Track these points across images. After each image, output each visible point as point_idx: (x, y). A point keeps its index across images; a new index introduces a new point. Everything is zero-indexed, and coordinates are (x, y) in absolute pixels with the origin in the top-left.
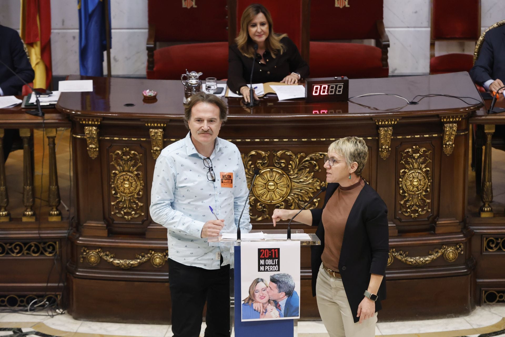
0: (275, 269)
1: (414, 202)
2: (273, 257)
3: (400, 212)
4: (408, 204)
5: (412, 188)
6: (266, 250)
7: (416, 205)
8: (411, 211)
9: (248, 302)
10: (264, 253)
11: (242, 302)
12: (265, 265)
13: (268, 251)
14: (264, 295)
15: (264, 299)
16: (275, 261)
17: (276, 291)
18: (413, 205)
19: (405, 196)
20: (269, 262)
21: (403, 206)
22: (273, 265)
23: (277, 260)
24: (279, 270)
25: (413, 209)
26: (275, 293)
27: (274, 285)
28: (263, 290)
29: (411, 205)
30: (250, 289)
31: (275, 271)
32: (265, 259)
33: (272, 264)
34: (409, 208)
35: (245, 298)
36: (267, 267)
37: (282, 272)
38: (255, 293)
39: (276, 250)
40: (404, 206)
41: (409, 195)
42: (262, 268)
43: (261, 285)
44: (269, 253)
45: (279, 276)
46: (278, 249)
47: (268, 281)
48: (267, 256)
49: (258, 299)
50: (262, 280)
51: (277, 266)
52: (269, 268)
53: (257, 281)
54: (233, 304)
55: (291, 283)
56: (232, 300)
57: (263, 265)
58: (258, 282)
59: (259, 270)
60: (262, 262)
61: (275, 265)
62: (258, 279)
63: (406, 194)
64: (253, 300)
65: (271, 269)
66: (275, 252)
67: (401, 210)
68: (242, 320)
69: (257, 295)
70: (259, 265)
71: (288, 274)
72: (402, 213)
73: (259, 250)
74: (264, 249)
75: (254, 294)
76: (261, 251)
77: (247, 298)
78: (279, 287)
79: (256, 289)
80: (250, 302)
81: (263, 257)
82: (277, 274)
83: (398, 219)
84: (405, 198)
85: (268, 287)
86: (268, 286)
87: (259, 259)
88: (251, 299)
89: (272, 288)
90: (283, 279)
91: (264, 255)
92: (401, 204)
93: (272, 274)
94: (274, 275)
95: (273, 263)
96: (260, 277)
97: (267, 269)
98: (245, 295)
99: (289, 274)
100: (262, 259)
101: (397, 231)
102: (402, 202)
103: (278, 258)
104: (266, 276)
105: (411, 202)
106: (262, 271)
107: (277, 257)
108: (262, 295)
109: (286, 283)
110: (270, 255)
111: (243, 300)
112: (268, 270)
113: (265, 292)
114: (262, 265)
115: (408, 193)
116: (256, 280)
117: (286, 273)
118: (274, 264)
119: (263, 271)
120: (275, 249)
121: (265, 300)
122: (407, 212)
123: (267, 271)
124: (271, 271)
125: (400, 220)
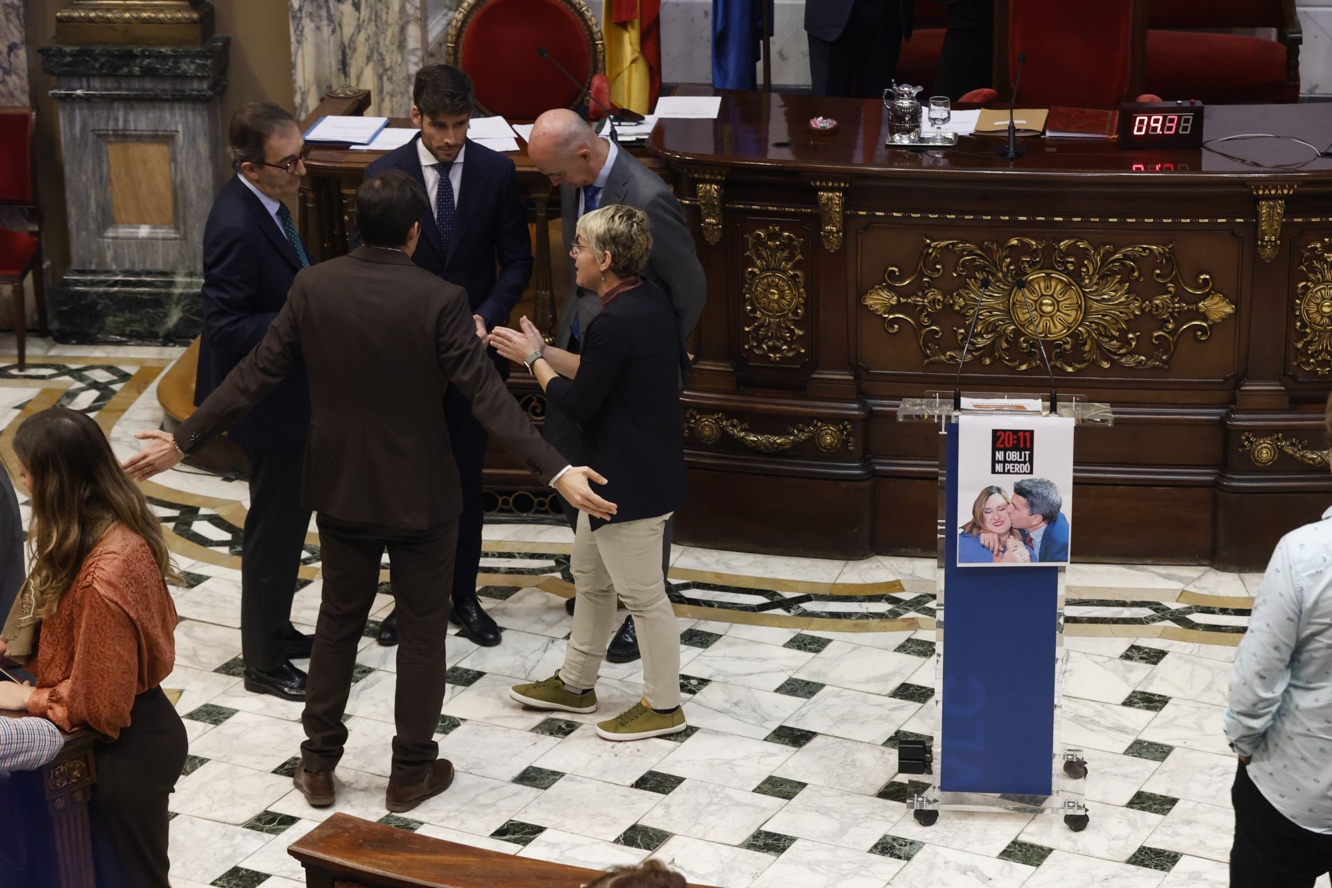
0: (1025, 470)
1: (1323, 346)
2: (1022, 446)
3: (1295, 364)
4: (1311, 349)
5: (1319, 318)
6: (1007, 433)
7: (1327, 351)
8: (1316, 361)
9: (971, 531)
10: (1004, 440)
11: (960, 531)
12: (1005, 462)
13: (1011, 434)
14: (1002, 519)
15: (1001, 527)
16: (1025, 455)
17: (1025, 511)
18: (1321, 351)
19: (1306, 333)
20: (1013, 455)
21: (1301, 353)
22: (1019, 463)
23: (1027, 453)
24: (1031, 473)
25: (1320, 358)
26: (1023, 514)
27: (1022, 500)
28: (1000, 508)
29: (1316, 352)
30: (974, 507)
31: (1025, 473)
32: (1005, 450)
33: (1019, 460)
34: (1312, 356)
35: (965, 523)
36: (1009, 466)
37: (1037, 475)
38: (985, 514)
39: (1028, 434)
40: (1303, 352)
41: (1314, 331)
42: (999, 467)
43: (996, 500)
44: (1014, 439)
45: (1031, 484)
46: (1032, 432)
47: (1010, 493)
48: (1009, 444)
49: (989, 525)
50: (999, 490)
51: (1028, 464)
52: (1012, 468)
53: (988, 492)
54: (941, 532)
55: (1054, 497)
56: (942, 524)
57: (1001, 462)
58: (991, 494)
59: (994, 471)
60: (1000, 455)
61: (1025, 462)
62: (991, 487)
63: (1308, 330)
64: (980, 528)
65: (1017, 469)
66: (1025, 438)
67: (1296, 359)
68: (959, 565)
69: (988, 517)
70: (994, 462)
71: (1048, 481)
72: (1299, 365)
73: (995, 432)
74: (1005, 431)
75: (982, 516)
76: (998, 434)
77: (968, 524)
78: (1032, 505)
79: (987, 506)
80: (975, 531)
81: (1002, 446)
82: (1028, 480)
83: (1289, 376)
84: (1306, 337)
85: (1008, 503)
86: (1010, 502)
87: (995, 449)
88: (977, 525)
89: (1018, 506)
90: (1039, 490)
91: (1003, 442)
92: (1298, 349)
93: (1018, 478)
94: (1023, 481)
95: (1021, 458)
96: (996, 485)
97: (1009, 470)
98: (964, 516)
99: (1051, 481)
100: (999, 450)
101: (1287, 399)
102: (1300, 345)
103: (1031, 450)
104: (1007, 483)
105: (1316, 344)
106: (998, 473)
107: (1028, 446)
108: (997, 518)
109: (1044, 498)
110: (1015, 442)
111: (962, 528)
112: (1011, 471)
113: (1003, 513)
114: (999, 462)
115: (1311, 328)
116: (987, 488)
117: (1046, 478)
118: (1023, 460)
119: (1001, 473)
120: (1024, 431)
121: (1003, 529)
122: (1308, 364)
123: (1009, 472)
124: (1017, 473)
125: (1294, 378)
